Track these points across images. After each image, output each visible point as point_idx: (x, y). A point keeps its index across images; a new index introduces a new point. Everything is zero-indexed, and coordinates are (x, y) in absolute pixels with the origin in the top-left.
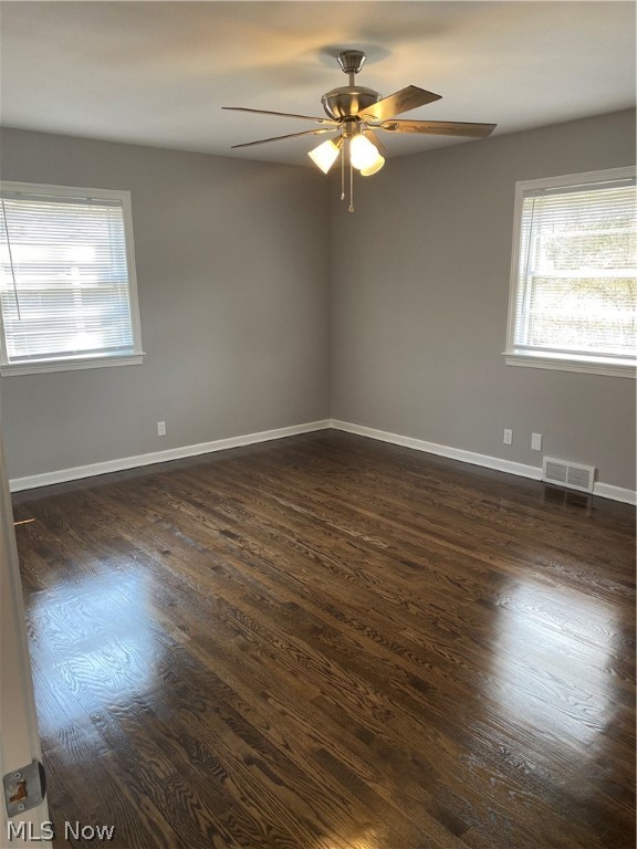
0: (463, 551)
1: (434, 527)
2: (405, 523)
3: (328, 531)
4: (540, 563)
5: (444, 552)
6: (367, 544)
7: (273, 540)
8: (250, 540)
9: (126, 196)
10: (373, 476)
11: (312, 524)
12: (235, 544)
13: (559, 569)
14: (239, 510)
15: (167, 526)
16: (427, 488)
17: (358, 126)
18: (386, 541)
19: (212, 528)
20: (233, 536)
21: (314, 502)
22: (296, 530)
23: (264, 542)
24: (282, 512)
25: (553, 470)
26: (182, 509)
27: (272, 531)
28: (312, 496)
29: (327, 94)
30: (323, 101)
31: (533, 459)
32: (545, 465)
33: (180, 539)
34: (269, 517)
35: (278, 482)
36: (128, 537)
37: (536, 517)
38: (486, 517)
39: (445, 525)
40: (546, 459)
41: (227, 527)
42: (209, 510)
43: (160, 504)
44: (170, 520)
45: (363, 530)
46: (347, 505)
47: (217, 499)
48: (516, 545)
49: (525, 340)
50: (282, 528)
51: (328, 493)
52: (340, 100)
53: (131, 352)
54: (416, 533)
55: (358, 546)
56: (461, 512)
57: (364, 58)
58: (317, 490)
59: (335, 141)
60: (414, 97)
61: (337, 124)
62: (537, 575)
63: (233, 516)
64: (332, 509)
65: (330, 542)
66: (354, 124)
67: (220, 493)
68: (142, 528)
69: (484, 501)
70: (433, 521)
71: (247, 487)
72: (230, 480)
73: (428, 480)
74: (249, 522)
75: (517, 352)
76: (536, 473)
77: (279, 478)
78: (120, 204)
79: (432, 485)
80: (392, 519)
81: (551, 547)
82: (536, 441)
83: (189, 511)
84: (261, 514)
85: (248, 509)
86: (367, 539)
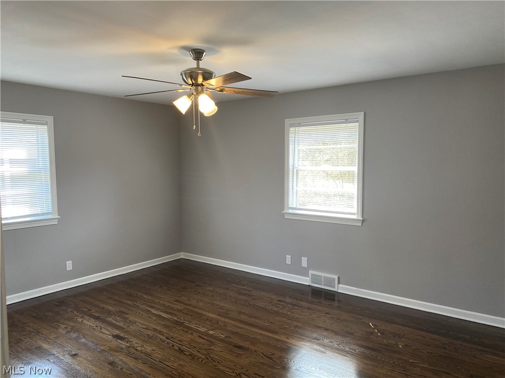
0: (270, 335)
1: (252, 320)
2: (234, 319)
3: (186, 330)
4: (316, 339)
5: (259, 337)
6: (211, 336)
7: (149, 339)
8: (134, 341)
9: (50, 119)
10: (211, 289)
11: (175, 326)
12: (123, 344)
13: (326, 341)
14: (125, 319)
15: (74, 335)
16: (245, 294)
17: (202, 89)
18: (223, 333)
19: (107, 333)
20: (122, 338)
21: (174, 310)
22: (164, 331)
23: (143, 341)
24: (154, 318)
25: (315, 278)
26: (85, 322)
27: (149, 332)
28: (175, 306)
29: (184, 71)
30: (181, 74)
31: (304, 272)
32: (310, 275)
33: (84, 344)
34: (147, 324)
35: (150, 298)
36: (45, 346)
37: (309, 308)
38: (281, 311)
39: (258, 318)
40: (311, 272)
41: (117, 332)
42: (104, 321)
43: (69, 319)
44: (77, 331)
45: (208, 327)
46: (196, 310)
47: (109, 313)
48: (300, 328)
49: (295, 204)
50: (155, 330)
51: (184, 303)
52: (191, 74)
53: (50, 217)
54: (241, 326)
55: (206, 338)
56: (266, 309)
57: (205, 53)
58: (177, 301)
59: (189, 96)
60: (236, 77)
61: (190, 87)
62: (315, 346)
63: (121, 324)
64: (187, 314)
65: (187, 337)
66: (200, 88)
67: (110, 308)
68: (55, 338)
69: (279, 301)
70: (250, 316)
71: (129, 302)
72: (117, 298)
73: (245, 289)
74: (133, 328)
75: (290, 211)
76: (305, 281)
77: (151, 295)
78: (46, 124)
79: (247, 292)
80: (225, 318)
81: (319, 327)
82: (304, 262)
83: (89, 323)
84: (139, 321)
85: (131, 318)
86: (211, 332)
